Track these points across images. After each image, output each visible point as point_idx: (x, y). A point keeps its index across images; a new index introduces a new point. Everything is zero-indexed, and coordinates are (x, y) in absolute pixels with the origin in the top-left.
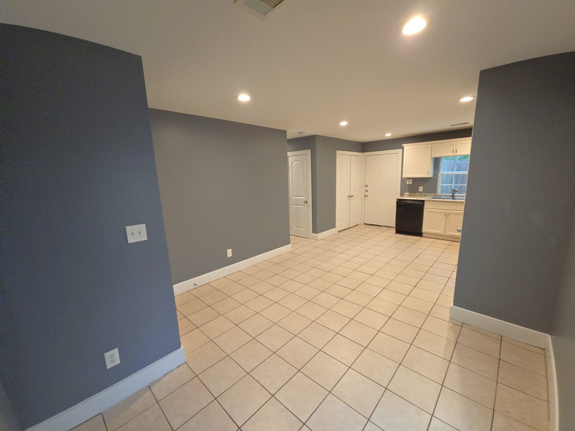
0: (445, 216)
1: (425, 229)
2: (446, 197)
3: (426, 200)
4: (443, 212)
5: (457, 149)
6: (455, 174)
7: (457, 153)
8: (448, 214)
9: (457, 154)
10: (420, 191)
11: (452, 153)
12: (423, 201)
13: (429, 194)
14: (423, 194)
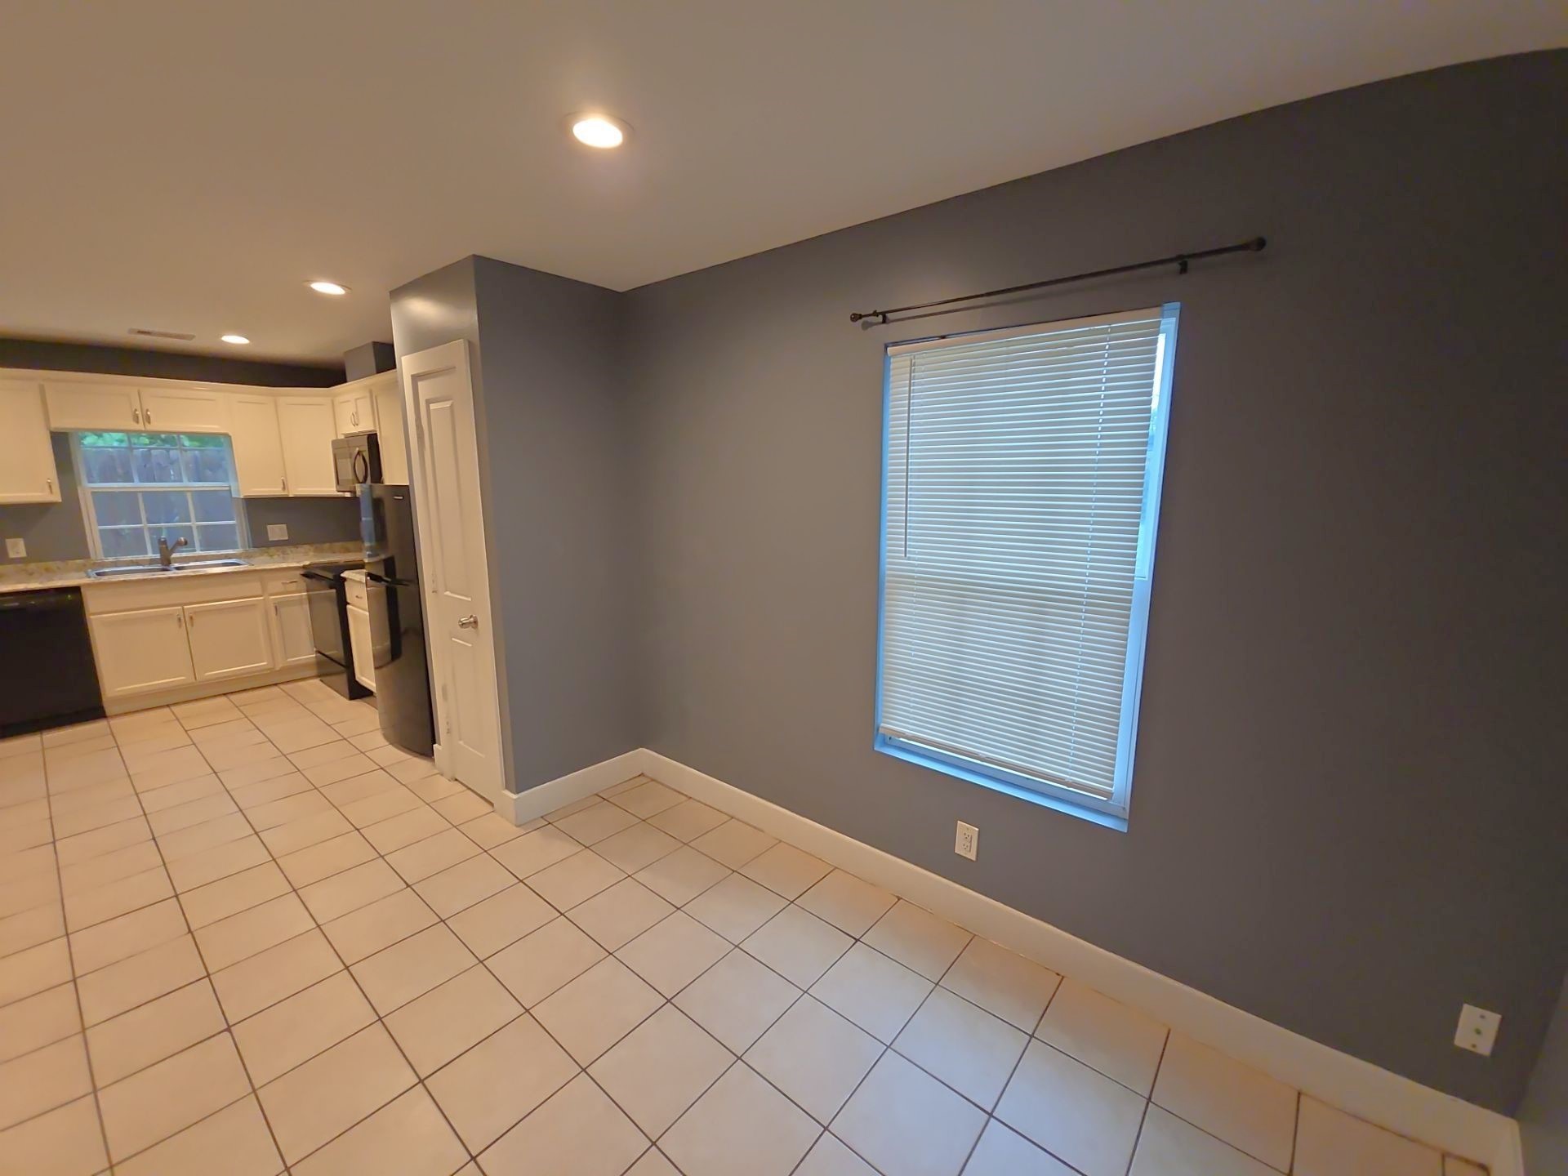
0: (180, 626)
1: (114, 683)
2: (141, 567)
3: (89, 585)
4: (169, 616)
5: (147, 410)
6: (142, 492)
7: (149, 423)
8: (191, 618)
9: (150, 427)
10: (12, 555)
11: (135, 424)
12: (76, 590)
13: (59, 563)
14: (32, 566)
